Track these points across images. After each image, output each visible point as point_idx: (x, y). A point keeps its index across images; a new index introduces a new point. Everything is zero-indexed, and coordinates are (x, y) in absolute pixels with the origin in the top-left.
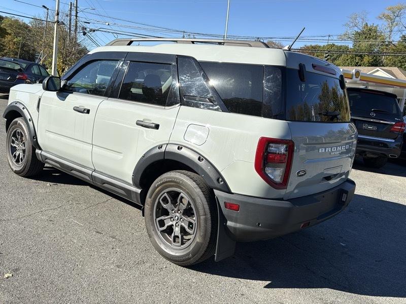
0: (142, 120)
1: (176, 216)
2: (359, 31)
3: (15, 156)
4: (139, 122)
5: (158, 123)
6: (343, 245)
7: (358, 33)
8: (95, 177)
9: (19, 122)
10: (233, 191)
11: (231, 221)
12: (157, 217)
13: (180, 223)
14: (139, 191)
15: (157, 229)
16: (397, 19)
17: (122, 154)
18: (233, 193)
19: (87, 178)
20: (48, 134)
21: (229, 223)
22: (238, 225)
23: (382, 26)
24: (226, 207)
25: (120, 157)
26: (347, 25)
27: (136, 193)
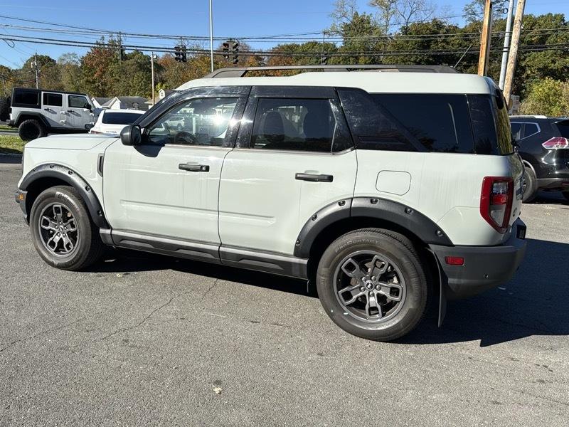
0: (303, 172)
1: (368, 284)
2: (349, 23)
3: (52, 244)
4: (298, 176)
5: (330, 174)
6: (504, 289)
7: (347, 25)
8: (224, 253)
9: (58, 193)
10: (454, 243)
11: (453, 277)
12: (339, 290)
13: (376, 292)
14: (305, 262)
15: (341, 304)
16: (393, 5)
17: (274, 219)
18: (454, 246)
19: (210, 256)
20: (125, 205)
21: (451, 281)
22: (463, 281)
23: (376, 15)
24: (447, 263)
25: (270, 222)
26: (333, 15)
27: (300, 265)
